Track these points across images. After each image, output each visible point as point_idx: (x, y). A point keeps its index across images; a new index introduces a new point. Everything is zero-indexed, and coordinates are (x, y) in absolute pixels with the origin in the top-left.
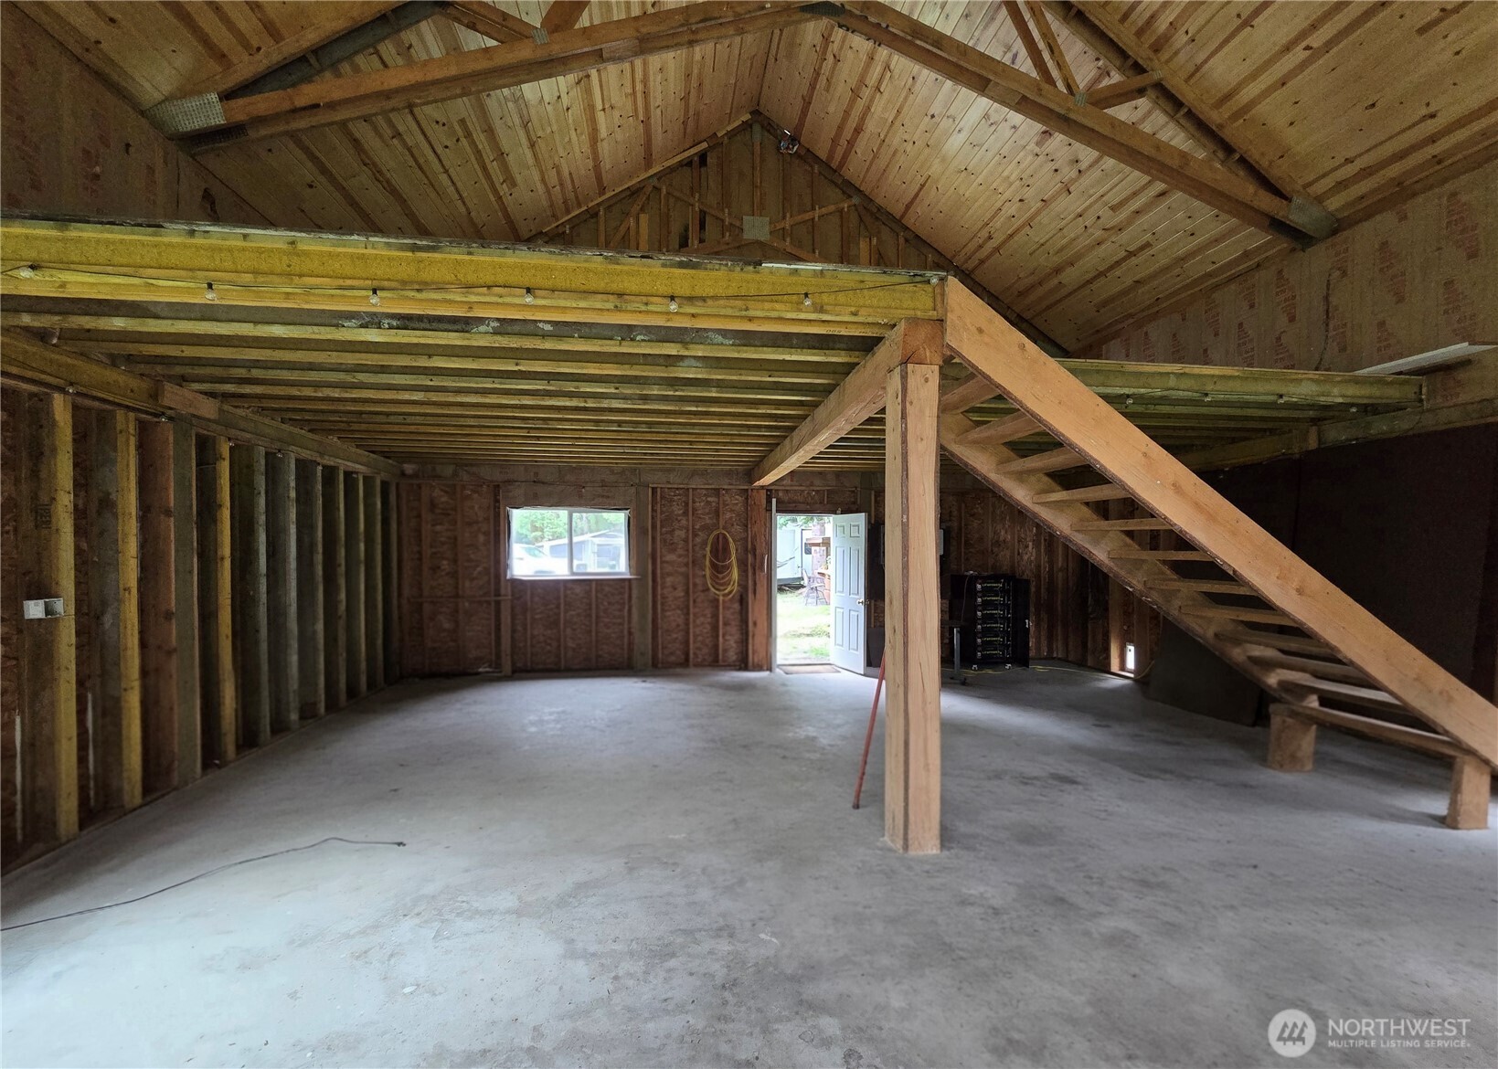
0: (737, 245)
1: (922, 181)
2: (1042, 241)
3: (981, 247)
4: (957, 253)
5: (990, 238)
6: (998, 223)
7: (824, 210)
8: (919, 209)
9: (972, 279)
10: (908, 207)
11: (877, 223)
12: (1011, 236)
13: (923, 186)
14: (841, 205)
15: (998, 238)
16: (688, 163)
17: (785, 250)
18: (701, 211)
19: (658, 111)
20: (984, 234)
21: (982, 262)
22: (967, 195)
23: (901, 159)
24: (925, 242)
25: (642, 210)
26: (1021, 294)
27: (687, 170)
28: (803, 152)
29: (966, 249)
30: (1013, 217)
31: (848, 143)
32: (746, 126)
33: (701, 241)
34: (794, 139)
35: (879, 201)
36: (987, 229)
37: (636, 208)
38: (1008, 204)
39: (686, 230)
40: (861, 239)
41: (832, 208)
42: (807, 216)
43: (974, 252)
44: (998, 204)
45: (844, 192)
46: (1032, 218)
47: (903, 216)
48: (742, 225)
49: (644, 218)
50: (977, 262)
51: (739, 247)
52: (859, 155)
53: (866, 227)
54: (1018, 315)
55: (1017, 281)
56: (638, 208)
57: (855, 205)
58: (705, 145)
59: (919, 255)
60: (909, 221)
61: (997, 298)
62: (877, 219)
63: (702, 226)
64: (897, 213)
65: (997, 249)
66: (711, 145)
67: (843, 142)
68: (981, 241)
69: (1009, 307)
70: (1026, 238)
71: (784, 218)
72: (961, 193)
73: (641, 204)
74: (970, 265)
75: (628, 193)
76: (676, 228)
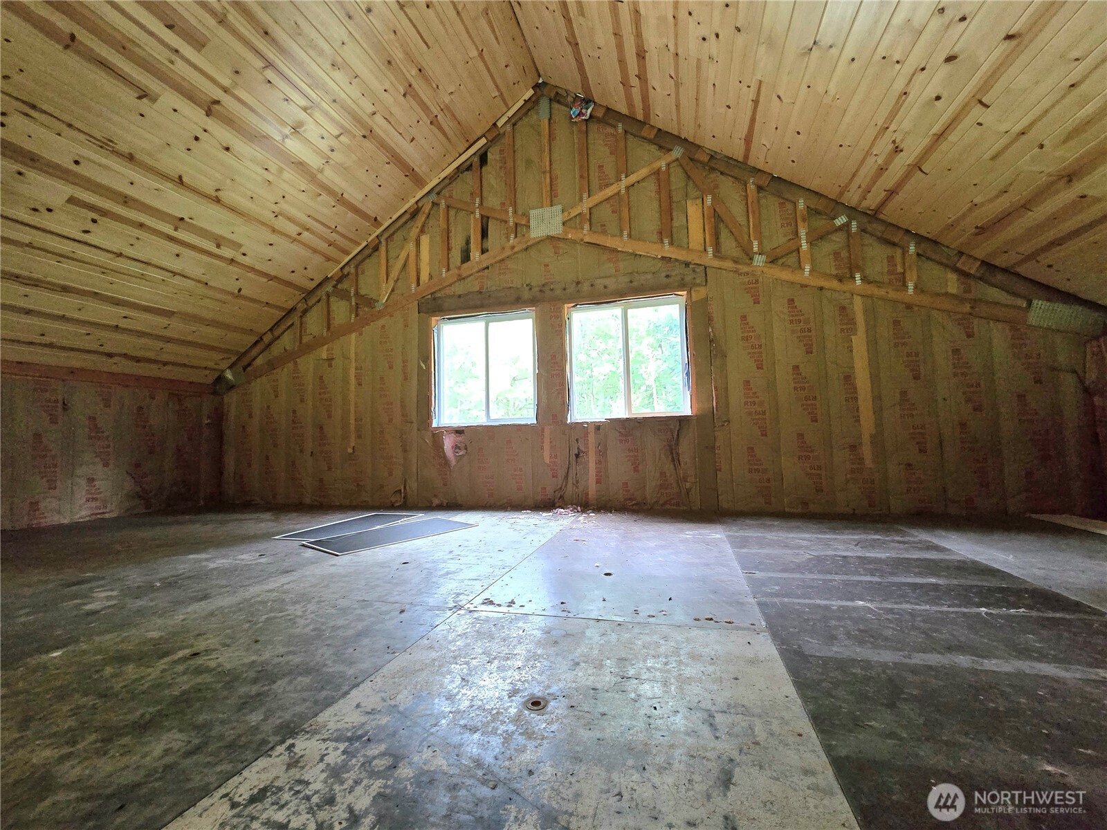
0: (525, 246)
1: (752, 96)
2: (1019, 127)
3: (882, 169)
4: (844, 189)
5: (897, 150)
6: (905, 121)
7: (633, 178)
8: (763, 139)
9: (883, 222)
10: (748, 140)
11: (712, 176)
12: (940, 136)
13: (756, 102)
14: (656, 165)
15: (913, 150)
16: (466, 168)
17: (582, 240)
18: (482, 217)
19: (378, 118)
20: (883, 146)
21: (892, 193)
22: (832, 89)
23: (711, 72)
24: (791, 184)
25: (422, 231)
26: (981, 230)
27: (468, 175)
28: (600, 114)
29: (857, 181)
30: (938, 98)
31: (640, 78)
32: (531, 104)
33: (483, 251)
34: (587, 101)
35: (709, 144)
36: (888, 137)
37: (415, 232)
38: (921, 77)
39: (468, 242)
40: (689, 202)
41: (644, 172)
42: (610, 191)
43: (874, 181)
44: (899, 86)
45: (661, 147)
46: (986, 86)
47: (746, 157)
48: (529, 222)
49: (425, 240)
50: (884, 194)
51: (526, 249)
52: (658, 89)
53: (696, 185)
54: (983, 262)
55: (970, 210)
56: (418, 230)
57: (677, 159)
58: (483, 141)
59: (782, 205)
60: (757, 160)
61: (936, 242)
62: (712, 169)
63: (484, 234)
64: (737, 152)
65: (917, 166)
66: (490, 138)
67: (634, 81)
68: (880, 161)
69: (961, 253)
70: (977, 132)
71: (581, 199)
72: (821, 90)
73: (420, 225)
74: (872, 202)
75: (407, 216)
76: (457, 243)
